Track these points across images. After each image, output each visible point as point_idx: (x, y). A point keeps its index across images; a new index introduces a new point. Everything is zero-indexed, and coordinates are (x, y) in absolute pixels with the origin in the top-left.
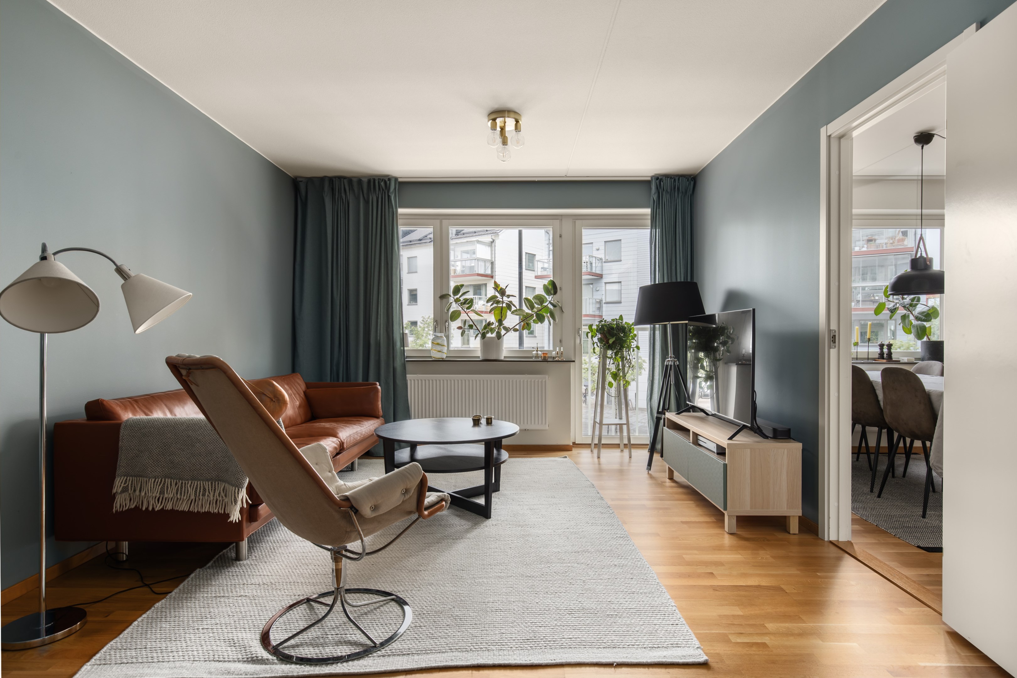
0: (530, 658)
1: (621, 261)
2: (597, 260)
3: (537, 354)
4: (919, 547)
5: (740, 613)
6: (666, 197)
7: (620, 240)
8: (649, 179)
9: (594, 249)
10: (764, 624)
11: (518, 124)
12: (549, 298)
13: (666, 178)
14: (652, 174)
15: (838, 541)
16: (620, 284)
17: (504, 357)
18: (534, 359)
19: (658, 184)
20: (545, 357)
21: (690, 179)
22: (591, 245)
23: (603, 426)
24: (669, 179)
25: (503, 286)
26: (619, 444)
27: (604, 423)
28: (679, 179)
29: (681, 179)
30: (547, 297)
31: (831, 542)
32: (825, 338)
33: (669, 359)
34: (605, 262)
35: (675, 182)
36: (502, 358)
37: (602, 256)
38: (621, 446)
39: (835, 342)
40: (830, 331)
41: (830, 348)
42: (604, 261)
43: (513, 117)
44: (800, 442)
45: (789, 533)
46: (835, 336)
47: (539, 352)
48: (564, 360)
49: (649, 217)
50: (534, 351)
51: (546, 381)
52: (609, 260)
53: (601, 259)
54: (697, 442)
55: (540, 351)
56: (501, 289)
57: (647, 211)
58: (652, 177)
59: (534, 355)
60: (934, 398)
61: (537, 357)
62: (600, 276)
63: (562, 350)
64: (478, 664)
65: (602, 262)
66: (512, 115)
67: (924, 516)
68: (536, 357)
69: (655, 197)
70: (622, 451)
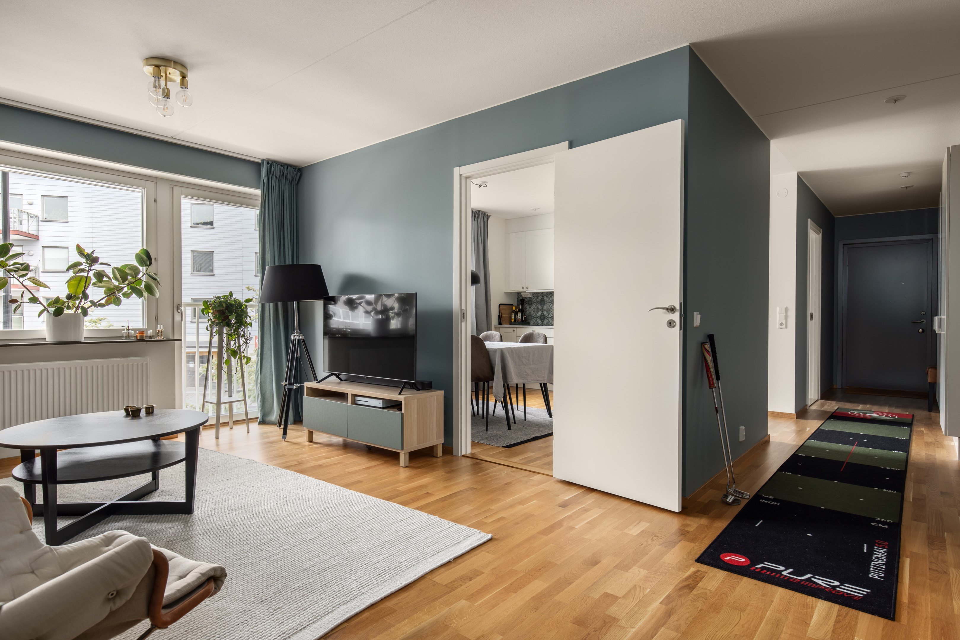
0: (398, 583)
1: (67, 222)
2: (30, 217)
3: (128, 333)
4: (502, 447)
5: (471, 508)
6: (274, 183)
7: (67, 197)
8: (259, 161)
9: (25, 202)
10: (489, 508)
11: (185, 80)
12: (143, 269)
13: (277, 165)
14: (264, 157)
15: (466, 454)
16: (66, 250)
17: (85, 338)
18: (124, 339)
19: (269, 167)
20: (142, 337)
21: (297, 170)
22: (20, 197)
23: (222, 405)
24: (279, 166)
25: (88, 251)
26: (228, 423)
27: (222, 402)
28: (287, 168)
29: (289, 168)
30: (141, 268)
31: (463, 456)
32: (458, 315)
33: (295, 334)
34: (42, 221)
35: (284, 170)
36: (83, 340)
37: (39, 213)
38: (230, 424)
39: (464, 318)
40: (461, 310)
41: (462, 322)
42: (40, 219)
43: (181, 70)
44: (442, 390)
45: (437, 457)
46: (464, 313)
47: (130, 331)
48: (165, 339)
49: (260, 198)
50: (124, 330)
51: (147, 364)
52: (48, 219)
53: (36, 216)
54: (355, 402)
55: (132, 330)
56: (88, 254)
57: (258, 192)
58: (263, 160)
59: (124, 335)
60: (491, 354)
61: (128, 336)
62: (36, 238)
63: (162, 329)
64: (371, 603)
65: (38, 221)
66: (180, 67)
67: (487, 430)
68: (126, 337)
69: (266, 180)
70: (231, 428)
